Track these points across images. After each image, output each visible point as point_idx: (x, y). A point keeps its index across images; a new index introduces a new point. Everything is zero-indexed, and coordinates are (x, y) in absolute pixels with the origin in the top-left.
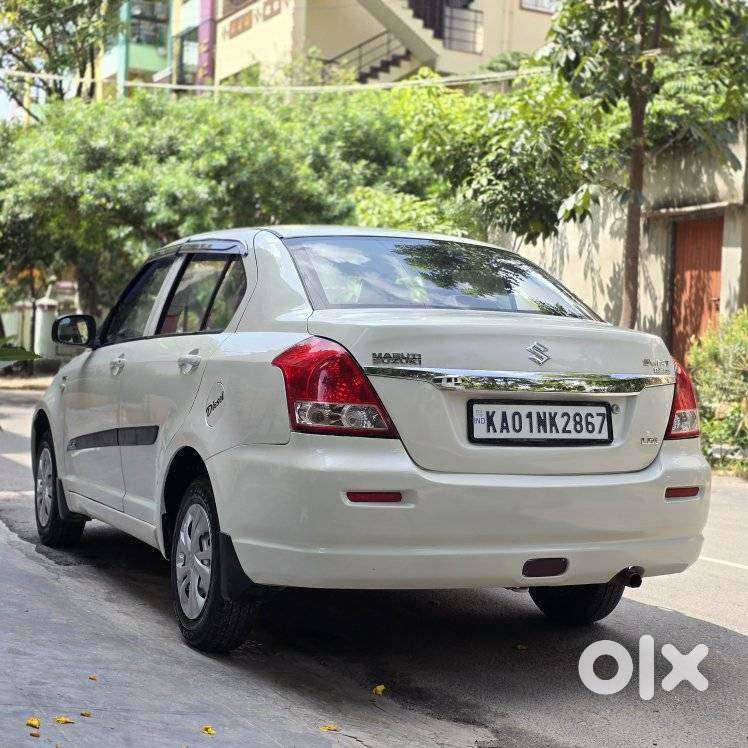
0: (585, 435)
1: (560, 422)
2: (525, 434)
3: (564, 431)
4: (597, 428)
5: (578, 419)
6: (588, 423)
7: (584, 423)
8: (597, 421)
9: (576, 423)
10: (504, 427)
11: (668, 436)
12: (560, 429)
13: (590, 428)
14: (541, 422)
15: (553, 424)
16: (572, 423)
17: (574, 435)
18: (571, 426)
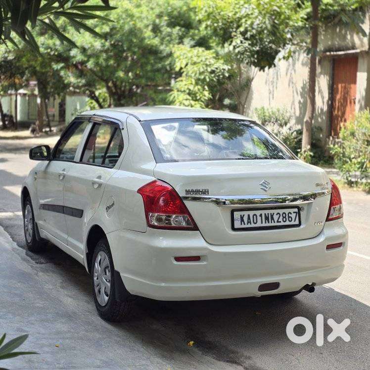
0: (288, 223)
1: (276, 217)
2: (259, 224)
3: (278, 222)
4: (293, 219)
5: (284, 215)
6: (289, 217)
7: (287, 217)
8: (293, 216)
9: (283, 217)
10: (249, 222)
11: (328, 220)
12: (276, 221)
13: (290, 219)
14: (267, 218)
15: (272, 218)
16: (281, 217)
17: (282, 223)
18: (281, 219)
